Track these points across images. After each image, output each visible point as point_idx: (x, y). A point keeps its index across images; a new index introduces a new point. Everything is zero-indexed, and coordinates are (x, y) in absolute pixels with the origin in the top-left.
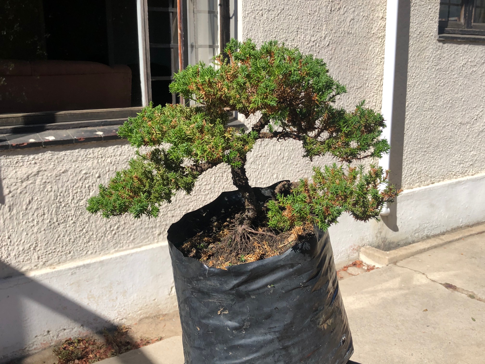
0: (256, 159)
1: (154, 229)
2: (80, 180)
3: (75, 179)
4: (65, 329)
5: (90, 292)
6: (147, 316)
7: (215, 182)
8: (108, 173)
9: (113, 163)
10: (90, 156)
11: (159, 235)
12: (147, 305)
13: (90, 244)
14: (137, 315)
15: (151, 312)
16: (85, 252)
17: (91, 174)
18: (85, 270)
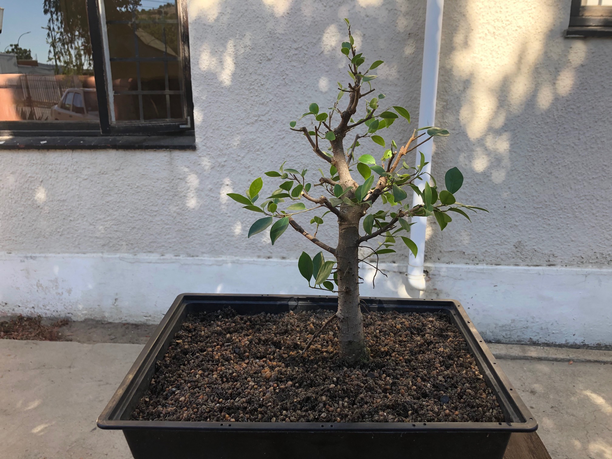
0: (217, 186)
1: (98, 240)
2: (26, 182)
3: (23, 180)
4: (19, 306)
5: (39, 281)
6: (92, 318)
7: (163, 204)
8: (51, 180)
9: (54, 171)
10: (33, 162)
11: (104, 245)
12: (91, 308)
13: (40, 239)
14: (82, 314)
15: (96, 316)
16: (36, 246)
17: (35, 178)
18: (31, 261)
